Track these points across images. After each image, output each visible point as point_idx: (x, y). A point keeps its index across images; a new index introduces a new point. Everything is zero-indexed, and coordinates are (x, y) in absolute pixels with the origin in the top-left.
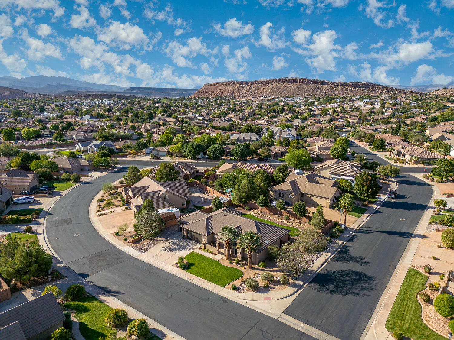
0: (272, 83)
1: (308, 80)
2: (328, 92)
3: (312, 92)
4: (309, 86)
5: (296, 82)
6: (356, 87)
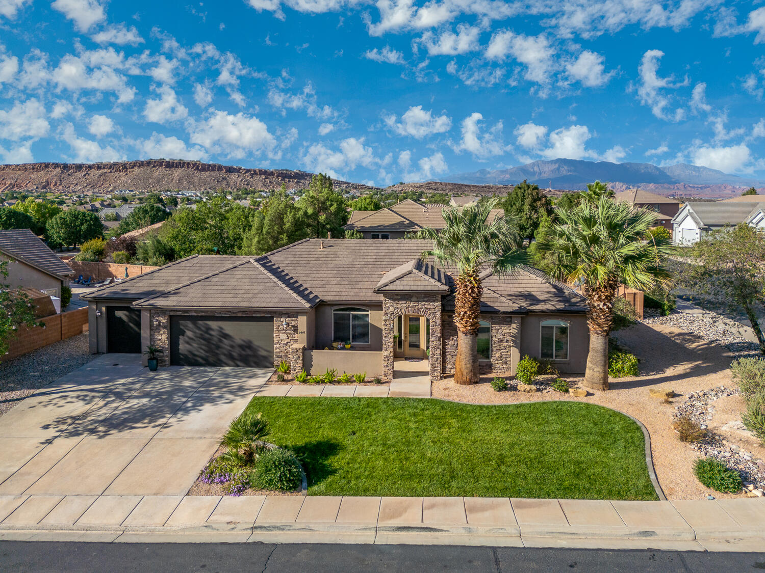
0: (133, 168)
1: (203, 165)
4: (206, 174)
5: (181, 167)
6: (286, 177)
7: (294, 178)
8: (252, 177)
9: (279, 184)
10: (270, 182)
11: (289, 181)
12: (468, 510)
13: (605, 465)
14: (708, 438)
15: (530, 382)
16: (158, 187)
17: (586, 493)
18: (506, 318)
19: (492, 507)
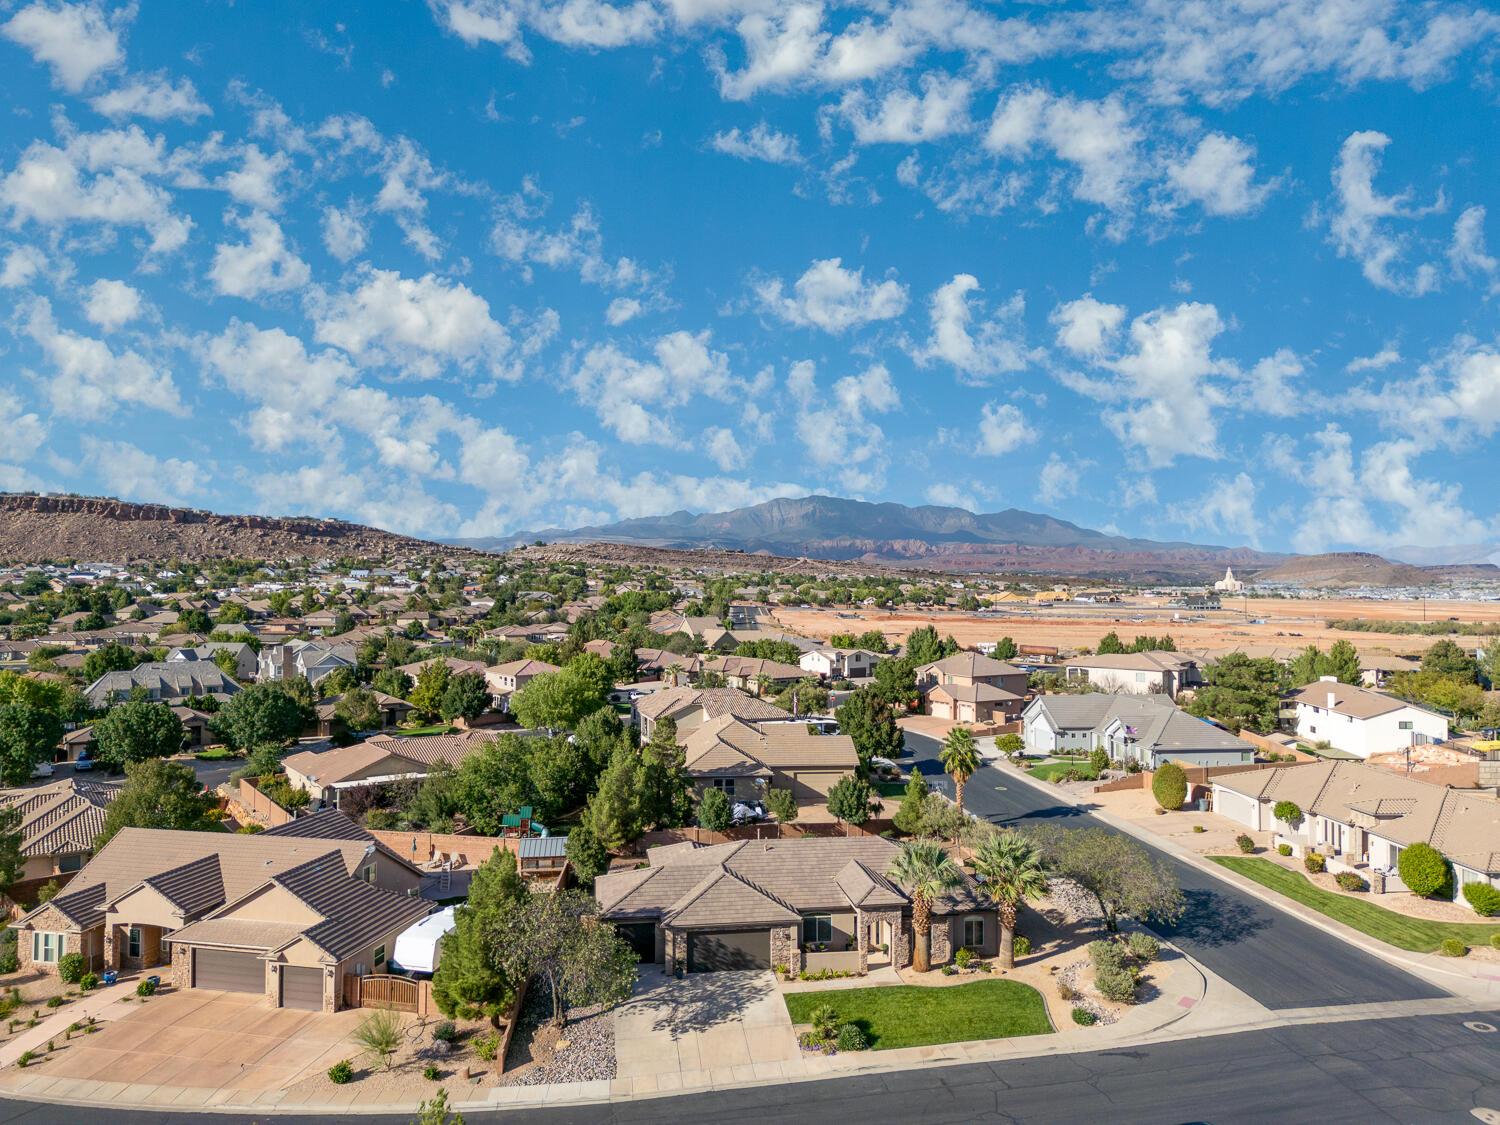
1: (126, 507)
2: (209, 548)
3: (146, 546)
4: (131, 527)
5: (75, 511)
6: (307, 533)
7: (324, 534)
8: (235, 533)
9: (292, 547)
10: (274, 543)
11: (314, 541)
12: (966, 1048)
13: (1026, 1017)
14: (1077, 996)
15: (966, 967)
16: (20, 553)
17: (1020, 1034)
18: (942, 918)
19: (976, 1045)
